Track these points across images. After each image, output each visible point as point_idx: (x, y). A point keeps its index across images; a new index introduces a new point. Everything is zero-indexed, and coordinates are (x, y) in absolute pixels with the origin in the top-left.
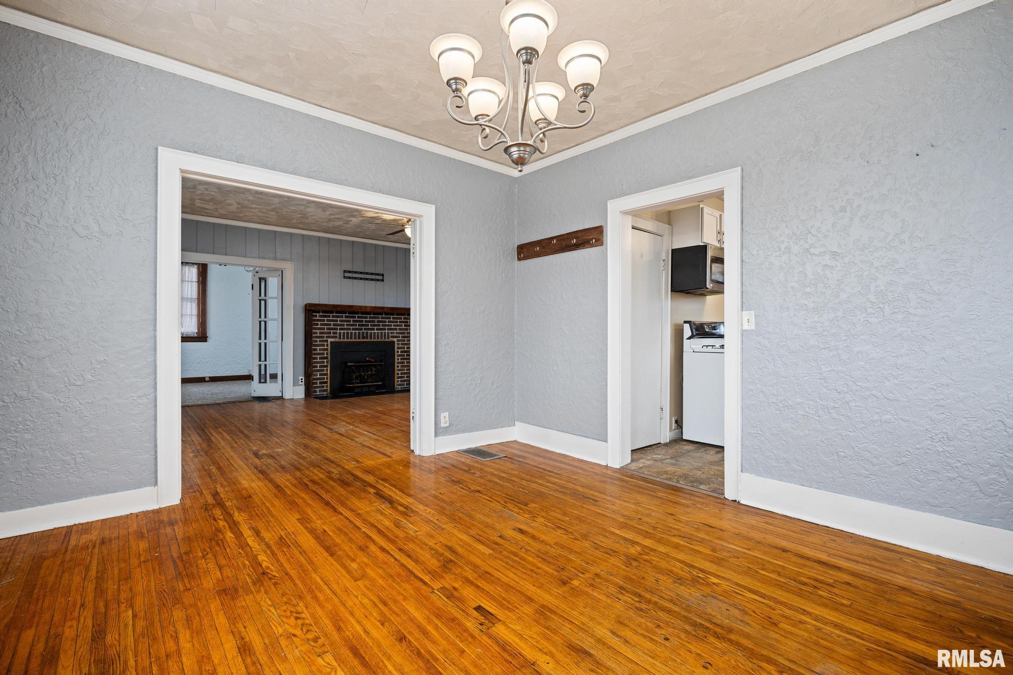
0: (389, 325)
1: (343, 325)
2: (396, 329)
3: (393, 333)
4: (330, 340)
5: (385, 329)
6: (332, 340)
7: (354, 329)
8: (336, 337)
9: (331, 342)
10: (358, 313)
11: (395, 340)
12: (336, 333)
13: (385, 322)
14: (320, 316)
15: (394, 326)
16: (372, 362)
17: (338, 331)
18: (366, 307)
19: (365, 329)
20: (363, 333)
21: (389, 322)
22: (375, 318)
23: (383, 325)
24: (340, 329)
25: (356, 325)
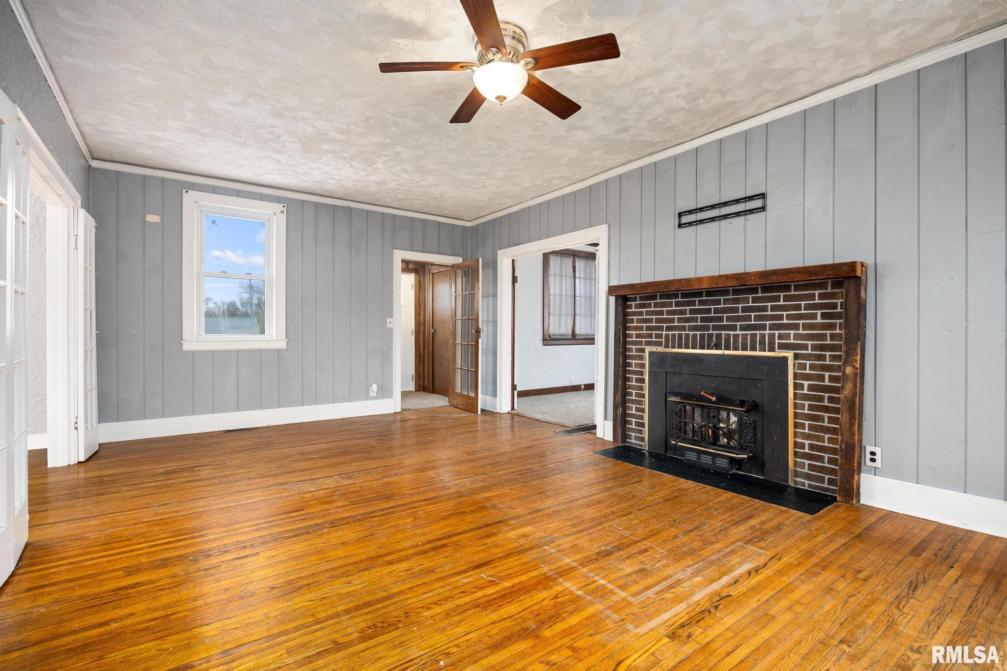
0: (773, 318)
1: (673, 320)
2: (796, 327)
3: (788, 337)
4: (648, 349)
5: (763, 327)
6: (654, 349)
7: (692, 328)
8: (659, 344)
9: (651, 353)
10: (699, 294)
11: (790, 354)
12: (659, 336)
13: (765, 309)
14: (637, 306)
15: (789, 317)
16: (710, 401)
17: (664, 333)
18: (700, 280)
19: (715, 328)
20: (711, 336)
21: (774, 308)
22: (736, 301)
23: (757, 318)
24: (668, 328)
25: (696, 320)
